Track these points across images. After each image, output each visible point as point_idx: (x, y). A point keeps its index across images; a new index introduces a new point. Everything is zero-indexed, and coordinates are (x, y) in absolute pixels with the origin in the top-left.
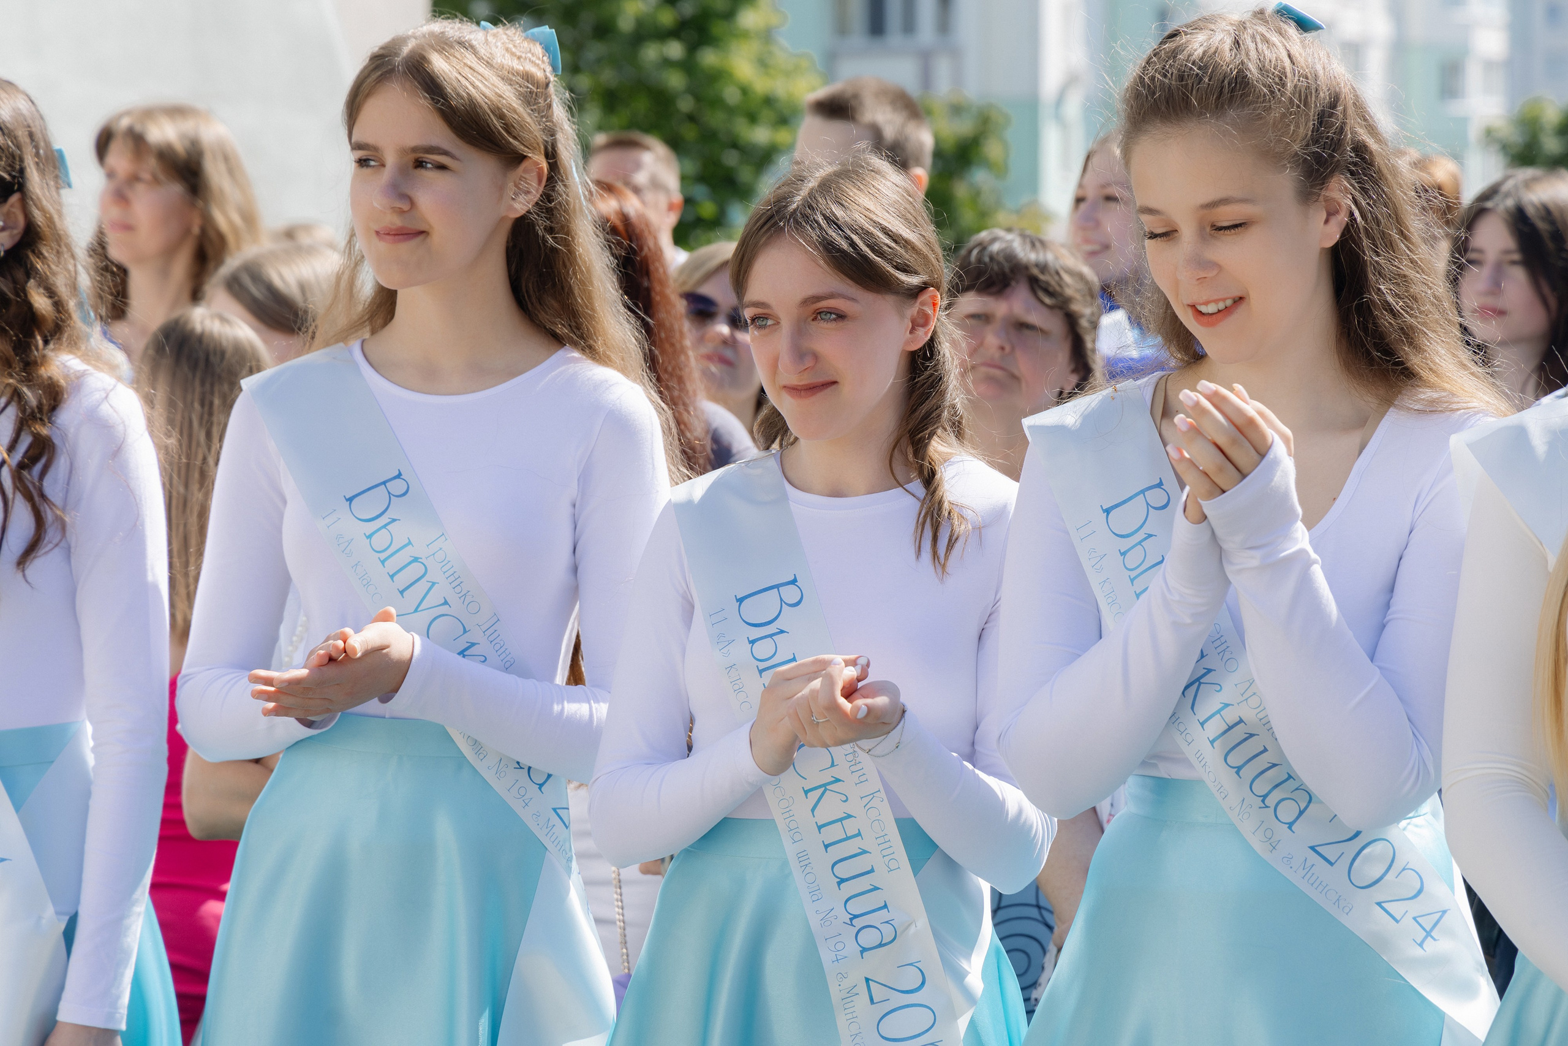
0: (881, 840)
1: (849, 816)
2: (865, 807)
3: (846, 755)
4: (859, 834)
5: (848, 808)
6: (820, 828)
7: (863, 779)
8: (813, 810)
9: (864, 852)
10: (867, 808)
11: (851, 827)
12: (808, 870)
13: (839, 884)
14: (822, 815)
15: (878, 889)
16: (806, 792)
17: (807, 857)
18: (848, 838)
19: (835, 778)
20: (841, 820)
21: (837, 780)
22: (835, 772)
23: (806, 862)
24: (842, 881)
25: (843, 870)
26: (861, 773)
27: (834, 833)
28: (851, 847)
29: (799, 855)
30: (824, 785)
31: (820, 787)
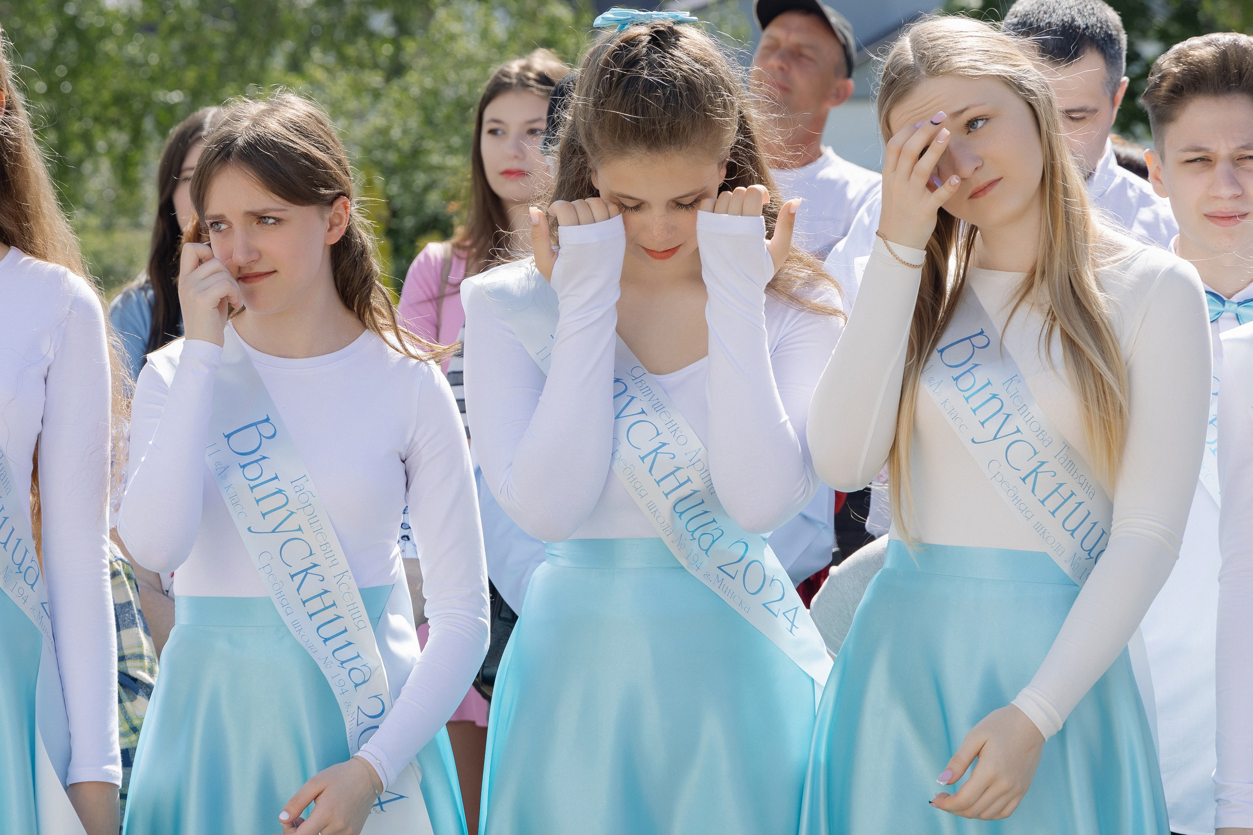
0: (351, 607)
1: (326, 592)
2: (337, 583)
3: (321, 546)
4: (334, 604)
5: (325, 586)
7: (334, 563)
8: (298, 590)
9: (339, 617)
10: (339, 584)
11: (328, 599)
12: (300, 634)
13: (324, 642)
14: (306, 593)
15: (352, 643)
16: (292, 577)
17: (299, 624)
18: (326, 608)
19: (313, 564)
20: (320, 595)
21: (315, 565)
22: (313, 559)
23: (299, 628)
24: (326, 640)
25: (326, 632)
26: (332, 558)
27: (316, 605)
28: (329, 615)
29: (294, 623)
30: (306, 570)
31: (303, 571)
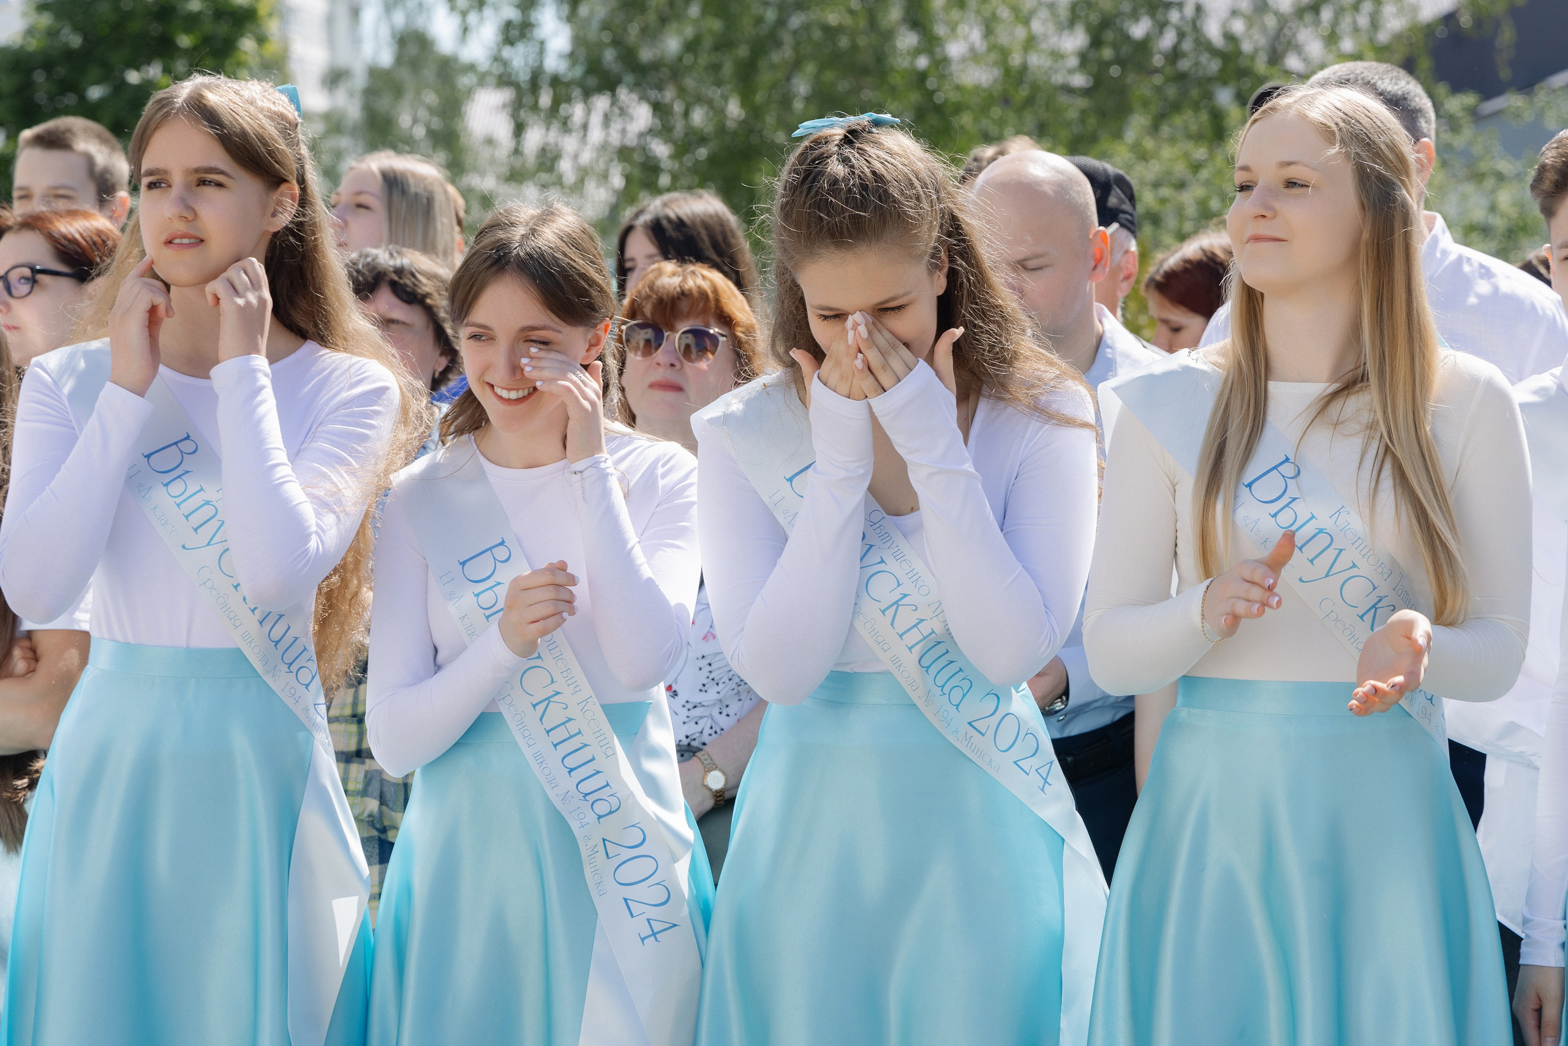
0: (598, 734)
1: (570, 720)
2: (581, 710)
3: (562, 673)
4: (580, 732)
5: (568, 713)
6: (548, 732)
7: (577, 689)
8: (541, 719)
9: (586, 745)
10: (583, 711)
11: (573, 728)
12: (544, 765)
13: (569, 772)
14: (549, 722)
15: (599, 772)
16: (534, 706)
17: (541, 756)
18: (571, 737)
19: (555, 691)
20: (564, 723)
21: (557, 693)
22: (555, 687)
23: (542, 760)
24: (571, 770)
25: (571, 762)
26: (575, 685)
27: (559, 734)
28: (575, 743)
29: (535, 756)
30: (548, 698)
31: (545, 700)
